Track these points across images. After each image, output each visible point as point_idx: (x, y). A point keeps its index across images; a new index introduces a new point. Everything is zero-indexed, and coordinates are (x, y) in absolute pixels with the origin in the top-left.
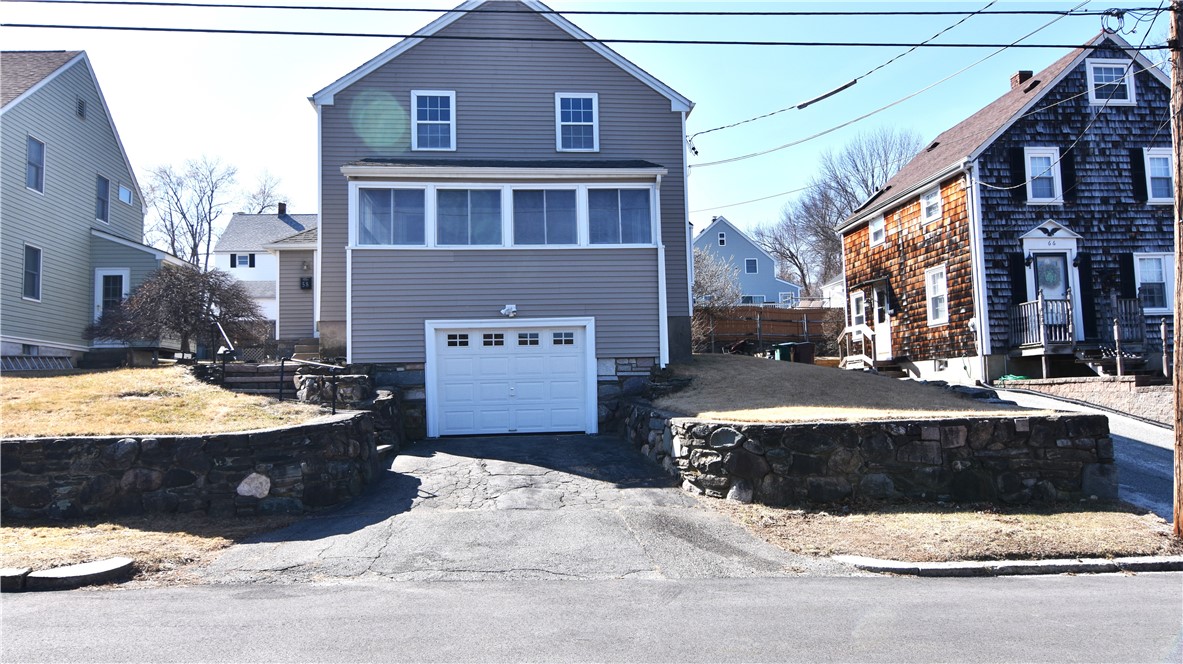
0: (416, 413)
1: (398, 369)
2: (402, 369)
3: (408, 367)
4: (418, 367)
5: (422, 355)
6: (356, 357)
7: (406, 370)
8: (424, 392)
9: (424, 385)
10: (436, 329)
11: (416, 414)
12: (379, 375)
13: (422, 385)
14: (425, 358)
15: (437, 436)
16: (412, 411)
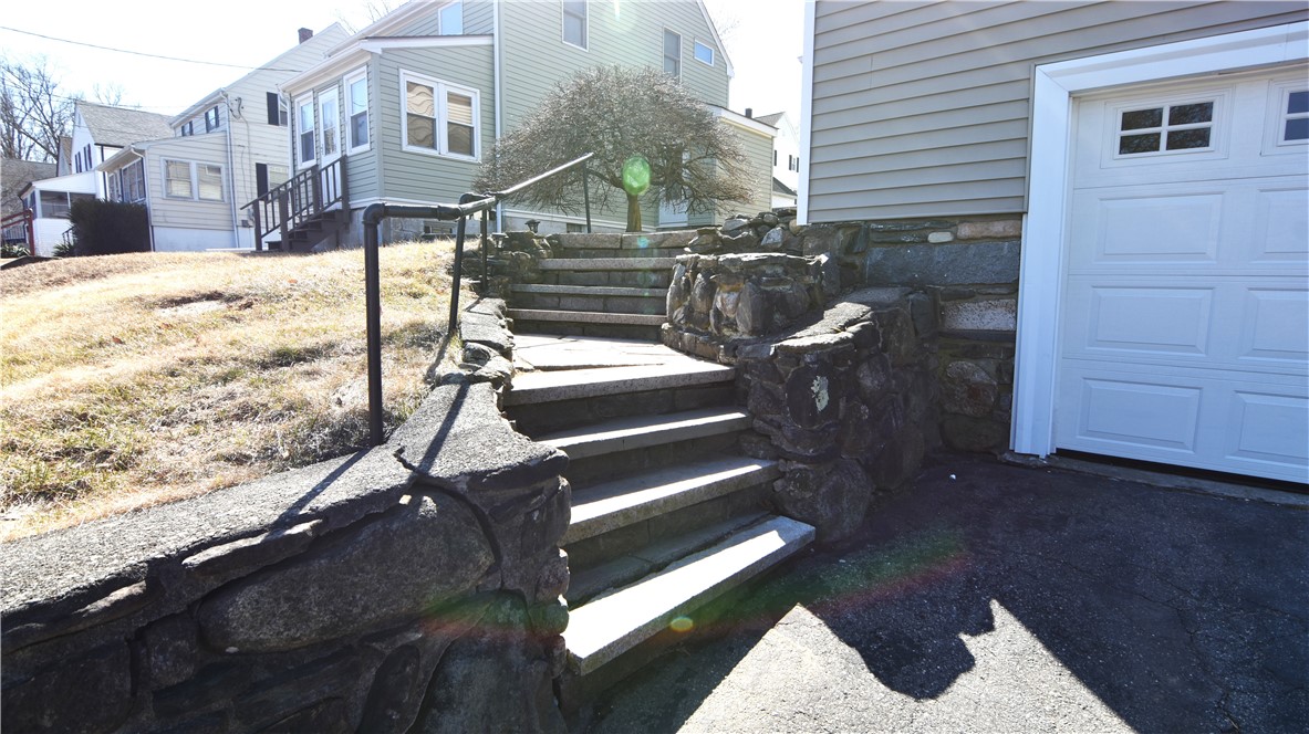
0: (979, 372)
1: (934, 237)
2: (945, 237)
3: (965, 230)
4: (998, 228)
5: (1012, 190)
6: (820, 204)
7: (956, 239)
8: (1014, 310)
9: (1012, 288)
10: (1075, 97)
11: (980, 377)
12: (877, 254)
13: (1009, 288)
14: (1023, 198)
15: (1044, 449)
16: (967, 365)
